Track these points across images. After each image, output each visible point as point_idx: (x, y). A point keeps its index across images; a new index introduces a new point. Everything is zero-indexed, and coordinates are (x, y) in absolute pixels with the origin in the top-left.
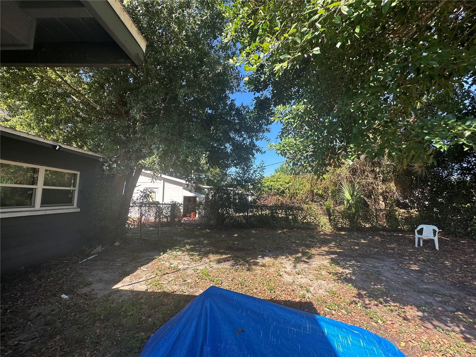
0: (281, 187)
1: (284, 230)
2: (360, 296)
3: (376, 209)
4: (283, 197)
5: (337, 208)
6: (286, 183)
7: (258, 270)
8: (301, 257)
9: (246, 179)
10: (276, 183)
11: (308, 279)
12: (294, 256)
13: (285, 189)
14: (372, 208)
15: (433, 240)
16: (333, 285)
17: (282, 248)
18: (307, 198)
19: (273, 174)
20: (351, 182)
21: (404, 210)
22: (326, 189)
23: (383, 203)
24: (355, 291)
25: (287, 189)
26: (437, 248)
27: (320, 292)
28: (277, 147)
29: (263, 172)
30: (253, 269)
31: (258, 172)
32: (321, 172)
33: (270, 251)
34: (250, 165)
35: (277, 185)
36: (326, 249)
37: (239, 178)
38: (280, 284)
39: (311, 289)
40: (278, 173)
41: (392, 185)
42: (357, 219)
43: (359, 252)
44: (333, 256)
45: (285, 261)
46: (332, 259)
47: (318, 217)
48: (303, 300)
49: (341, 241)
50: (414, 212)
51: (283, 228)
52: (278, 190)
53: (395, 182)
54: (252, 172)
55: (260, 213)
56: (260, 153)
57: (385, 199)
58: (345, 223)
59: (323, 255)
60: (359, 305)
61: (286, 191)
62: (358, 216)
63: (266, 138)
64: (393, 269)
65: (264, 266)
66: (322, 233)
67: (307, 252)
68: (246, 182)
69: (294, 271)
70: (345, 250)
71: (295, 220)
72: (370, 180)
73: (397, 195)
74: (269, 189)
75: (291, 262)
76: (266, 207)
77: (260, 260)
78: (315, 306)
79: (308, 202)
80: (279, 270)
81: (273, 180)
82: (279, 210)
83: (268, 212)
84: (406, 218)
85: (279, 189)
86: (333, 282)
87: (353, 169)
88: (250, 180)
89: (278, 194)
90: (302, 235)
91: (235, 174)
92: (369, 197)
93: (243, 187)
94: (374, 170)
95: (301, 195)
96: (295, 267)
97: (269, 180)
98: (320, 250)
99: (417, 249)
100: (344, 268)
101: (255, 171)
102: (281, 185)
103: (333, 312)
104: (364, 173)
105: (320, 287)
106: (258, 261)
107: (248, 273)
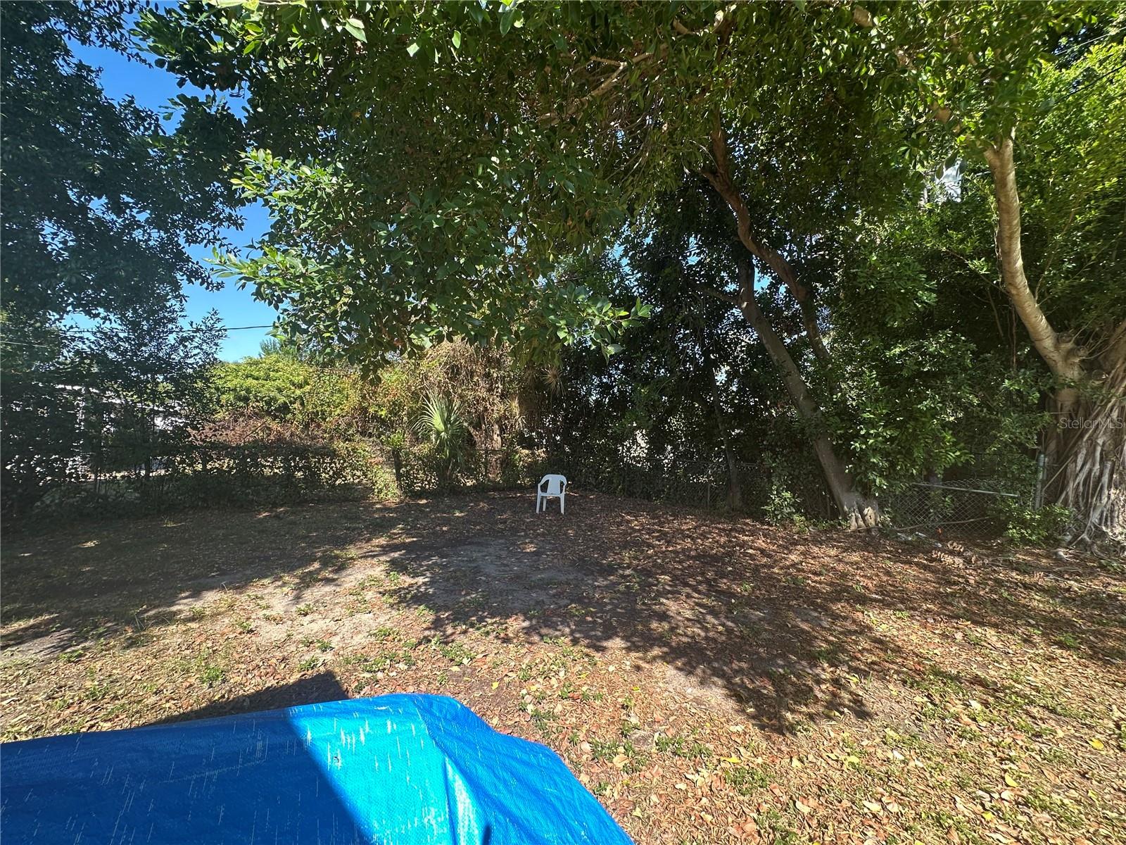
0: (278, 396)
1: (279, 510)
2: (437, 624)
3: (486, 450)
4: (283, 421)
5: (415, 449)
6: (294, 385)
7: (172, 636)
8: (318, 571)
9: (147, 359)
10: (264, 382)
11: (327, 621)
12: (299, 572)
13: (291, 402)
14: (481, 448)
15: (559, 498)
16: (388, 617)
17: (267, 559)
18: (349, 425)
19: (256, 357)
20: (447, 394)
21: (527, 452)
22: (395, 408)
23: (499, 438)
24: (430, 616)
25: (298, 402)
26: (562, 511)
27: (354, 643)
28: (244, 271)
29: (216, 344)
30: (153, 637)
31: (195, 344)
32: (373, 363)
33: (223, 573)
34: (165, 317)
35: (268, 389)
36: (383, 541)
37: (111, 355)
38: (246, 653)
39: (335, 643)
40: (274, 357)
41: (515, 404)
42: (453, 469)
43: (448, 536)
44: (396, 555)
45: (270, 589)
46: (393, 562)
47: (372, 471)
48: (310, 673)
49: (417, 519)
50: (541, 453)
51: (275, 505)
52: (268, 403)
53: (519, 399)
54: (171, 339)
55: (199, 467)
56: (202, 284)
57: (502, 430)
58: (430, 481)
59: (373, 556)
60: (433, 642)
61: (295, 406)
62: (454, 464)
63: (224, 242)
64: (499, 557)
65: (197, 617)
66: (378, 506)
67: (337, 557)
68: (144, 367)
69: (294, 609)
70: (422, 536)
71: (312, 482)
72: (483, 393)
73: (519, 422)
74: (239, 398)
75: (286, 589)
76: (223, 449)
77: (184, 606)
78: (338, 678)
79: (353, 435)
80: (248, 619)
81: (256, 374)
82: (263, 457)
83: (226, 463)
84: (530, 465)
85: (271, 399)
86: (389, 610)
87: (452, 367)
88: (163, 365)
89: (268, 413)
90: (328, 517)
91: (93, 339)
92: (477, 426)
93: (129, 385)
94: (489, 373)
95: (336, 417)
96: (299, 598)
97: (240, 374)
98: (367, 547)
99: (538, 517)
100: (416, 575)
101: (183, 340)
102: (280, 390)
103: (380, 675)
104: (472, 377)
105: (356, 630)
106: (174, 608)
107: (130, 654)
